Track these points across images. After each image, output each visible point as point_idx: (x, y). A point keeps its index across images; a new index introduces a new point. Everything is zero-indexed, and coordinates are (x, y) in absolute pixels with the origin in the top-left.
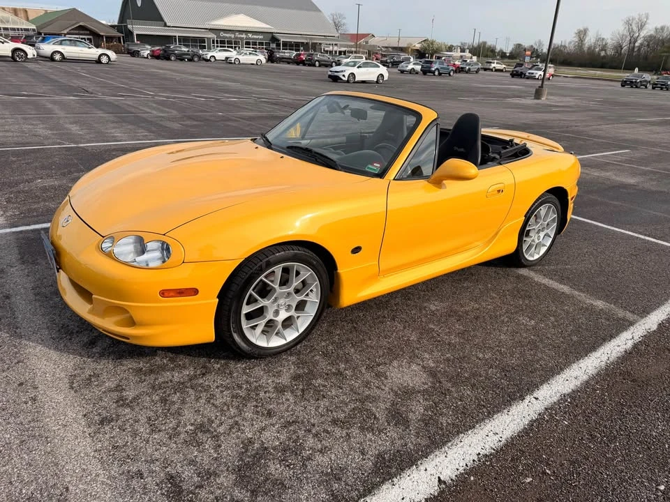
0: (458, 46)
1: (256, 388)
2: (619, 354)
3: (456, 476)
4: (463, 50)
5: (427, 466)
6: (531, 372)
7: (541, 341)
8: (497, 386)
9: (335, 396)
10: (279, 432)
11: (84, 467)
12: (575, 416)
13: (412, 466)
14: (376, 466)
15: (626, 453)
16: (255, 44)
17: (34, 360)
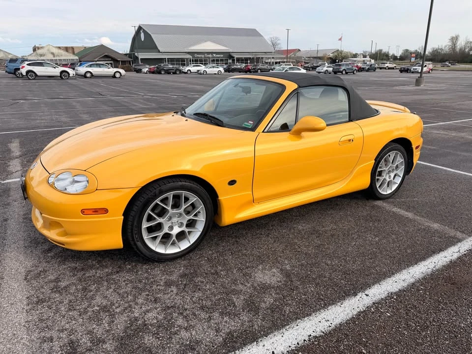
0: (361, 54)
1: (152, 282)
2: (445, 263)
3: (288, 351)
4: (365, 56)
5: (265, 343)
6: (367, 275)
7: (381, 252)
8: (336, 285)
9: (208, 289)
10: (158, 314)
11: (15, 332)
12: (398, 310)
13: (253, 342)
14: (225, 341)
15: (435, 340)
16: (217, 60)
17: (8, 260)
